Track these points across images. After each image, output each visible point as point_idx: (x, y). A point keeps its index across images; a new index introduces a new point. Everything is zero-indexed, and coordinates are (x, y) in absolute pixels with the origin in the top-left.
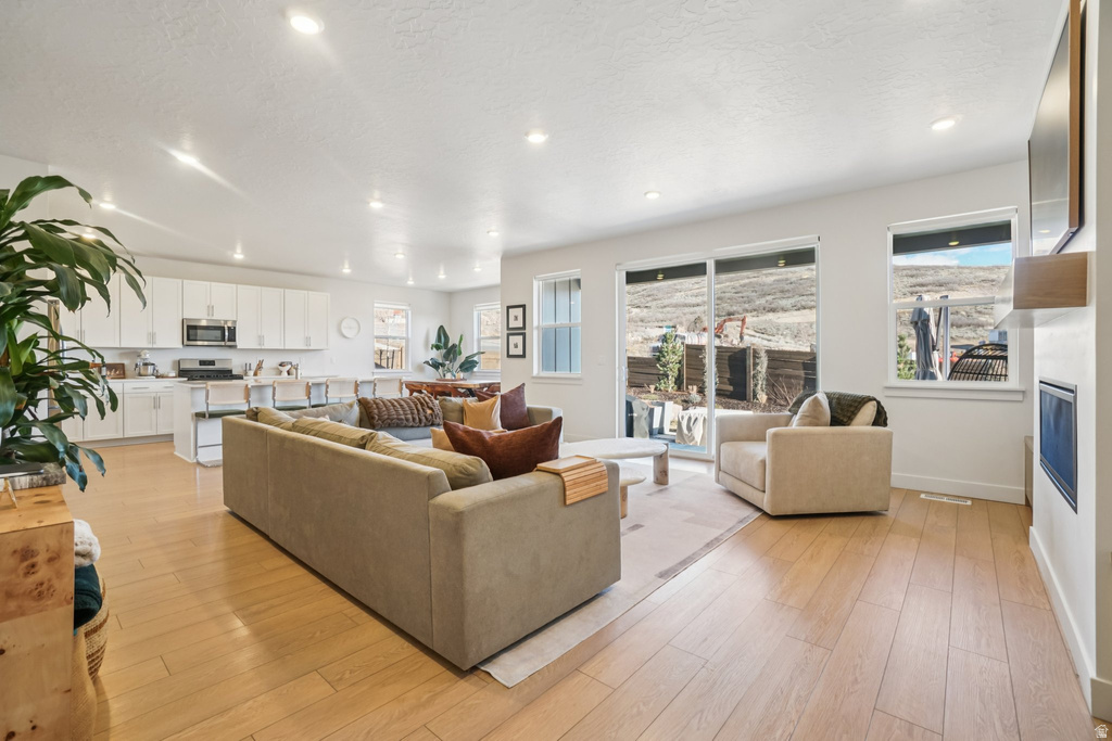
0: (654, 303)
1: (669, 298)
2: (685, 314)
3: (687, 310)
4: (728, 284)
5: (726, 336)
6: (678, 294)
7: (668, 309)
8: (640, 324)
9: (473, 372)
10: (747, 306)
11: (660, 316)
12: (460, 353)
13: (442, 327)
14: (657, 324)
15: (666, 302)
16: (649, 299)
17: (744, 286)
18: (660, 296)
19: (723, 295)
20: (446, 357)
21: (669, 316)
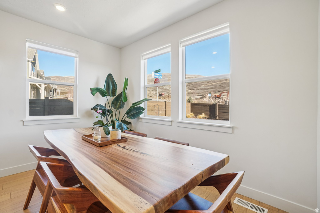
0: (196, 88)
1: (200, 87)
2: (205, 92)
3: (205, 90)
4: (217, 83)
5: (222, 98)
6: (202, 86)
7: (200, 90)
8: (191, 94)
9: (139, 119)
10: (224, 89)
11: (198, 92)
12: (126, 99)
13: (110, 75)
14: (196, 94)
15: (199, 88)
16: (194, 87)
17: (222, 83)
18: (197, 86)
19: (216, 86)
20: (114, 103)
21: (200, 92)
